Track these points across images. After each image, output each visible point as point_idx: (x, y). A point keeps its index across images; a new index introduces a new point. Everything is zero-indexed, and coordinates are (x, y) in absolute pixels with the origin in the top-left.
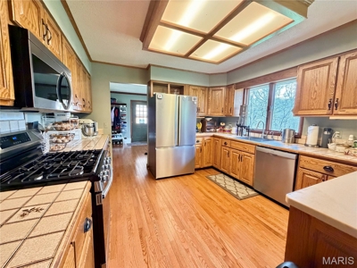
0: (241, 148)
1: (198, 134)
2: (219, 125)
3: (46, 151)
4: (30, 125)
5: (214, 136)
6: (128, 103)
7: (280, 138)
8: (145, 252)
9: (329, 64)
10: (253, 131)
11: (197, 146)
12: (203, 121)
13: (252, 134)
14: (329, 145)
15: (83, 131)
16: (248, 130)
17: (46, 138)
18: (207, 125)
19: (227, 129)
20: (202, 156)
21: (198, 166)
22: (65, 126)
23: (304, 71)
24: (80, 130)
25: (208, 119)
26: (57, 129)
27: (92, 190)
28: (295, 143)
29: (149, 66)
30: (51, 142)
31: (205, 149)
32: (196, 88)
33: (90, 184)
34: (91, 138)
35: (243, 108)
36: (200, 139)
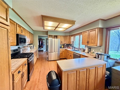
0: (71, 53)
1: (60, 49)
2: (68, 46)
3: (21, 52)
4: (18, 47)
5: (66, 49)
6: (45, 39)
7: (80, 50)
8: (40, 75)
9: (95, 30)
10: (76, 48)
11: (61, 52)
12: (64, 45)
13: (76, 49)
14: (89, 52)
15: (31, 48)
16: (75, 48)
17: (21, 50)
18: (65, 46)
19: (70, 47)
20: (62, 55)
21: (61, 58)
22: (25, 47)
23: (90, 32)
24: (30, 48)
25: (65, 45)
26: (24, 48)
27: (28, 60)
28: (84, 52)
29: (48, 31)
30: (22, 51)
31: (63, 53)
32: (61, 36)
33: (27, 59)
34: (32, 50)
35: (73, 42)
36: (62, 50)
